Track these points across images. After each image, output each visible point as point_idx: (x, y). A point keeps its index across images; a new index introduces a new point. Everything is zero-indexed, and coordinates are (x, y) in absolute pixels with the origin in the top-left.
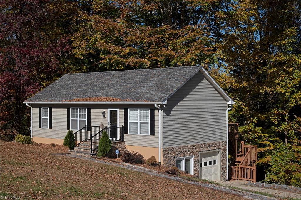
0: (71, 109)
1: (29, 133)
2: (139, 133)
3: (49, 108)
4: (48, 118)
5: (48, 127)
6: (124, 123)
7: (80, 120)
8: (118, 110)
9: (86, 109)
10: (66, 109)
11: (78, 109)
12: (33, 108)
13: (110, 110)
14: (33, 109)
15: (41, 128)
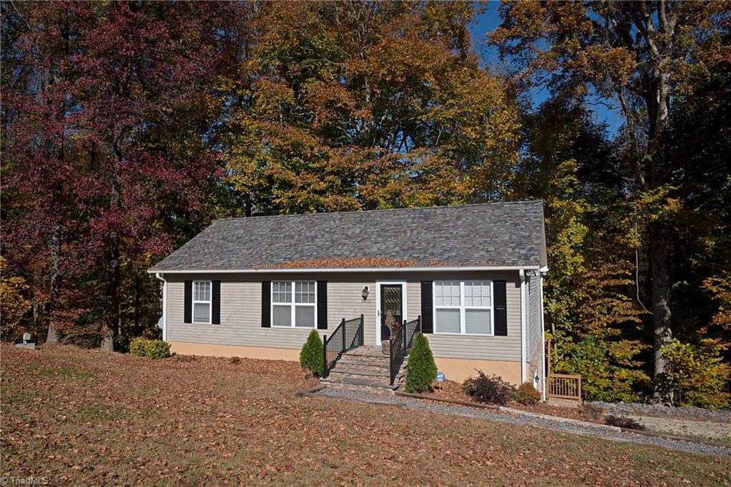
0: (272, 283)
1: (158, 334)
2: (463, 332)
3: (213, 282)
4: (210, 302)
5: (209, 321)
6: (420, 312)
7: (297, 307)
8: (404, 284)
9: (316, 283)
10: (260, 285)
11: (293, 284)
12: (168, 282)
13: (382, 286)
14: (169, 284)
15: (191, 322)
